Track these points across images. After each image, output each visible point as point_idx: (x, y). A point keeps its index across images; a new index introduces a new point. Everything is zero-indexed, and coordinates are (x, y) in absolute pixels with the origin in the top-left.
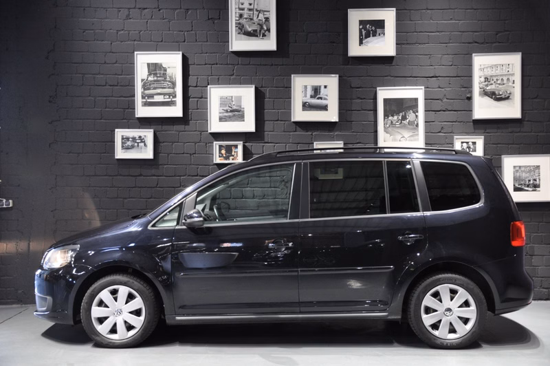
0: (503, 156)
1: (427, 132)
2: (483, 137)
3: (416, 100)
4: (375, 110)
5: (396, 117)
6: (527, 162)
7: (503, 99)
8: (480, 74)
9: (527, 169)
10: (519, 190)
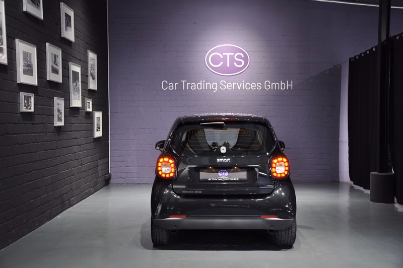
0: (94, 112)
1: (82, 96)
2: (92, 100)
3: (78, 73)
4: (69, 78)
6: (98, 115)
7: (93, 79)
8: (90, 62)
9: (98, 119)
10: (97, 131)
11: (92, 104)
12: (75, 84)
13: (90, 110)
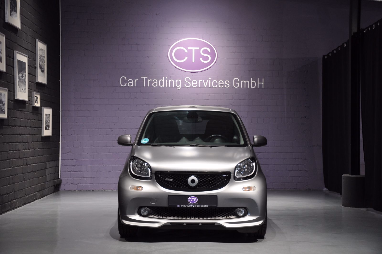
0: (43, 107)
1: (29, 88)
2: (40, 94)
3: (25, 63)
4: (13, 67)
5: (21, 74)
6: (47, 111)
7: (43, 71)
8: (39, 53)
9: (47, 116)
10: (46, 129)
11: (41, 99)
12: (20, 75)
13: (38, 105)
